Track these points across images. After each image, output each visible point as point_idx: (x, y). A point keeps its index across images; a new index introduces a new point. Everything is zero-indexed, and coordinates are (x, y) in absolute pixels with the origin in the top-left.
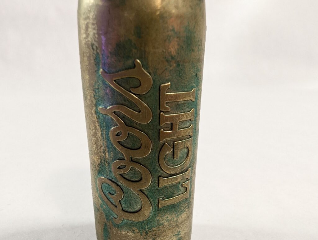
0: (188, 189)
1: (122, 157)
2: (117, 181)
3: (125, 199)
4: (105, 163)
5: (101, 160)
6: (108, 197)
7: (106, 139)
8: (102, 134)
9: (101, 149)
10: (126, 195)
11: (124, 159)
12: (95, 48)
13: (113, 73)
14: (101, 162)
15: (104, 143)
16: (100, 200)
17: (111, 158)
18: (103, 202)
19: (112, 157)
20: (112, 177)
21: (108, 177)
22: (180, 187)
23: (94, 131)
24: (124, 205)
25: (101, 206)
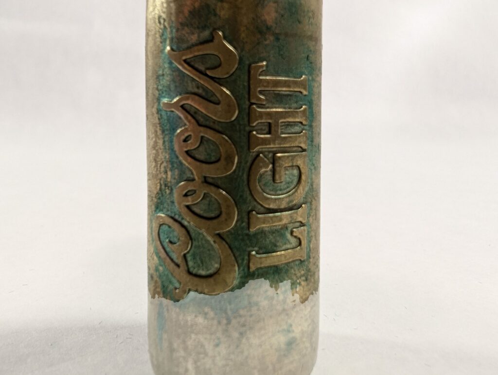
0: (303, 243)
1: (192, 176)
2: (183, 219)
3: (194, 252)
4: (165, 189)
5: (161, 185)
6: (168, 249)
7: (169, 149)
8: (164, 142)
9: (162, 166)
10: (195, 243)
11: (193, 180)
12: (162, 21)
13: (184, 50)
14: (161, 189)
15: (166, 157)
16: (155, 258)
17: (175, 179)
18: (159, 260)
19: (176, 177)
20: (174, 212)
21: (169, 213)
22: (289, 236)
23: (154, 139)
24: (191, 264)
25: (157, 270)
